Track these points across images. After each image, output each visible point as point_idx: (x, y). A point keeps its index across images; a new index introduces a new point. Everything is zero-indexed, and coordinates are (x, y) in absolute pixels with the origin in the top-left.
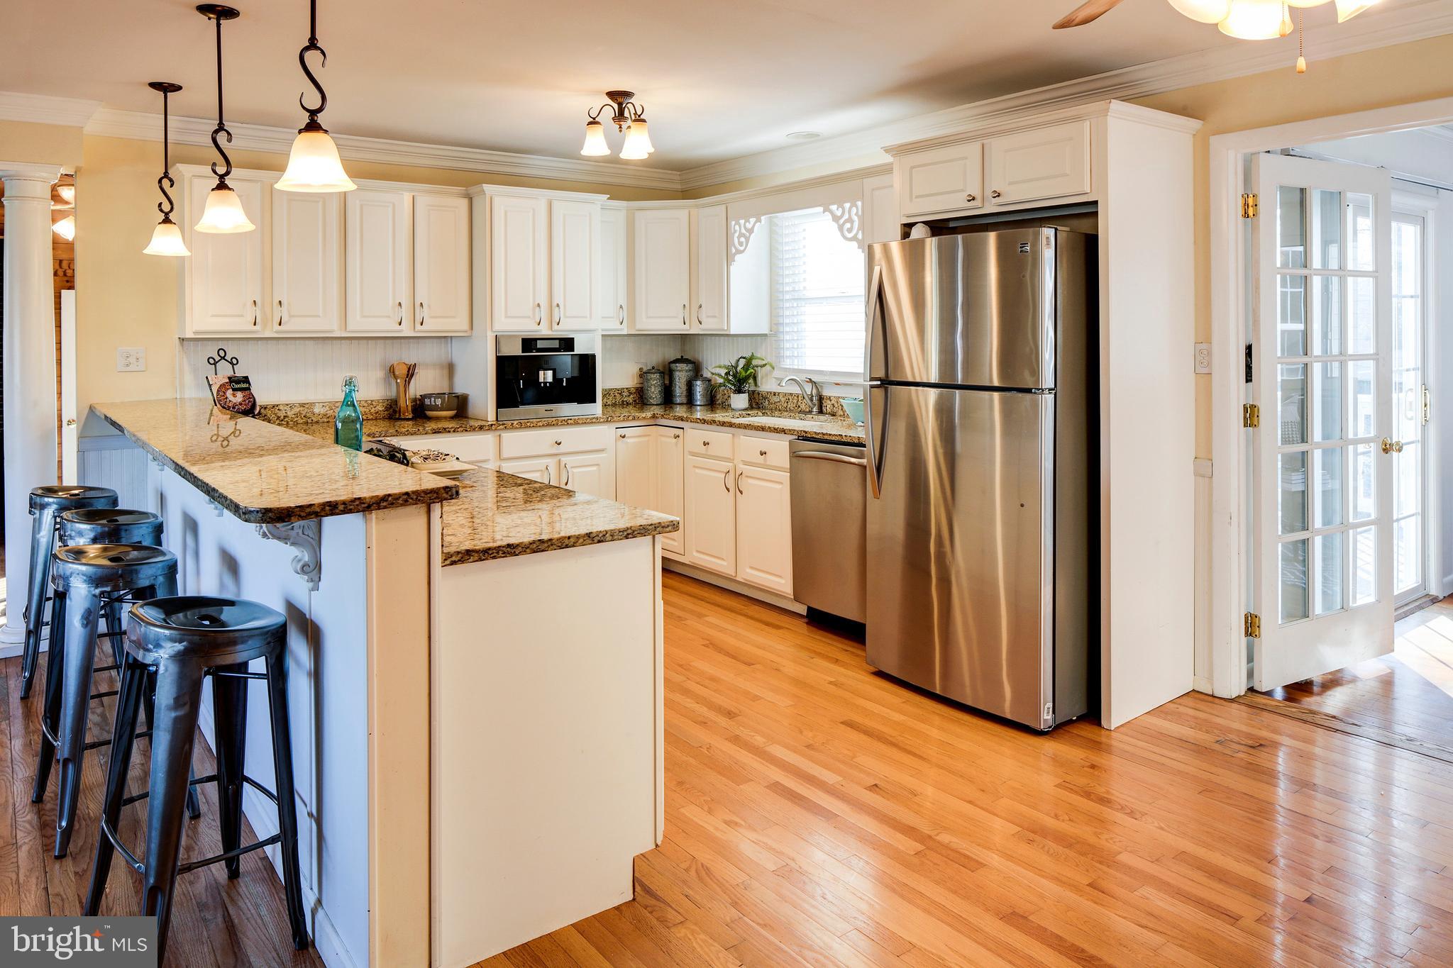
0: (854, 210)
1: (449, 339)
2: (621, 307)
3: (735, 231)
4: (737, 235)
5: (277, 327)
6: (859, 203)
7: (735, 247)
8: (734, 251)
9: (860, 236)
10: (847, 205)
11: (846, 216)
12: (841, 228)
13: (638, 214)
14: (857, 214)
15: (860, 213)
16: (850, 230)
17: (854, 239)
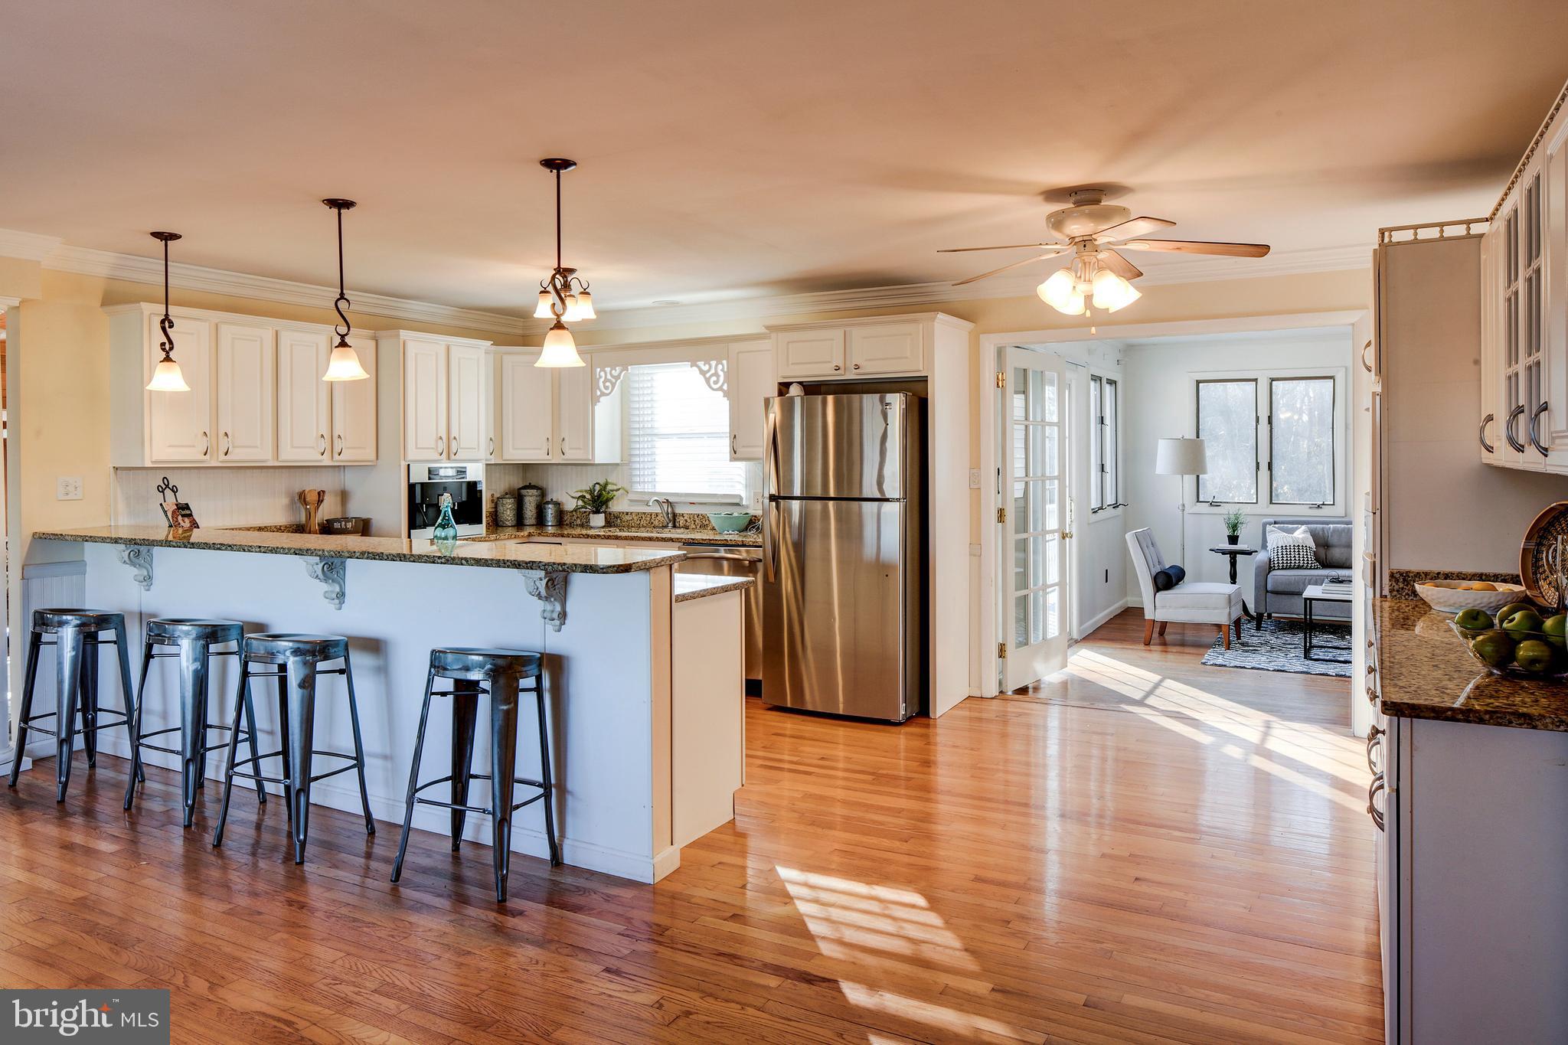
0: (720, 367)
1: (342, 469)
2: (491, 439)
3: (600, 377)
4: (602, 380)
5: (222, 457)
6: (725, 362)
7: (600, 391)
8: (599, 393)
9: (725, 387)
10: (713, 363)
11: (713, 371)
12: (708, 380)
13: (505, 357)
14: (722, 370)
15: (726, 370)
16: (716, 383)
17: (720, 389)
